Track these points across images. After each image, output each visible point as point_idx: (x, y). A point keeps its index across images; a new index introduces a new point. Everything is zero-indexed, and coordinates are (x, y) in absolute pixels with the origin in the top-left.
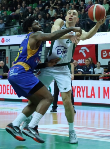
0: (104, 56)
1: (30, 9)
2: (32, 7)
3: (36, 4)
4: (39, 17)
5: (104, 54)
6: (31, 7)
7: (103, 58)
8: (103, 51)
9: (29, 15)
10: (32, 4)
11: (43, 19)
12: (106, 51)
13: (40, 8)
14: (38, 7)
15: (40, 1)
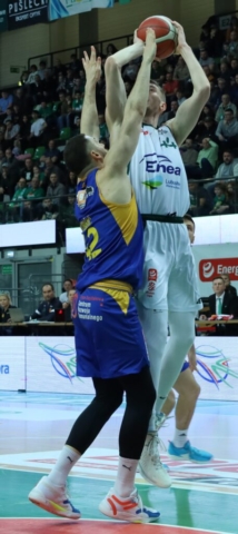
0: (207, 276)
1: (28, 160)
2: (33, 155)
3: (43, 148)
4: (52, 179)
5: (205, 269)
6: (29, 155)
7: (203, 279)
8: (203, 263)
9: (24, 176)
10: (32, 150)
11: (61, 186)
12: (210, 264)
13: (54, 159)
14: (46, 155)
15: (51, 142)
